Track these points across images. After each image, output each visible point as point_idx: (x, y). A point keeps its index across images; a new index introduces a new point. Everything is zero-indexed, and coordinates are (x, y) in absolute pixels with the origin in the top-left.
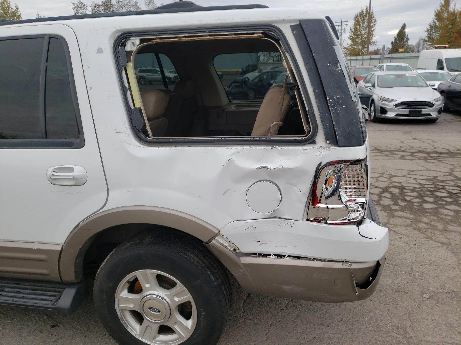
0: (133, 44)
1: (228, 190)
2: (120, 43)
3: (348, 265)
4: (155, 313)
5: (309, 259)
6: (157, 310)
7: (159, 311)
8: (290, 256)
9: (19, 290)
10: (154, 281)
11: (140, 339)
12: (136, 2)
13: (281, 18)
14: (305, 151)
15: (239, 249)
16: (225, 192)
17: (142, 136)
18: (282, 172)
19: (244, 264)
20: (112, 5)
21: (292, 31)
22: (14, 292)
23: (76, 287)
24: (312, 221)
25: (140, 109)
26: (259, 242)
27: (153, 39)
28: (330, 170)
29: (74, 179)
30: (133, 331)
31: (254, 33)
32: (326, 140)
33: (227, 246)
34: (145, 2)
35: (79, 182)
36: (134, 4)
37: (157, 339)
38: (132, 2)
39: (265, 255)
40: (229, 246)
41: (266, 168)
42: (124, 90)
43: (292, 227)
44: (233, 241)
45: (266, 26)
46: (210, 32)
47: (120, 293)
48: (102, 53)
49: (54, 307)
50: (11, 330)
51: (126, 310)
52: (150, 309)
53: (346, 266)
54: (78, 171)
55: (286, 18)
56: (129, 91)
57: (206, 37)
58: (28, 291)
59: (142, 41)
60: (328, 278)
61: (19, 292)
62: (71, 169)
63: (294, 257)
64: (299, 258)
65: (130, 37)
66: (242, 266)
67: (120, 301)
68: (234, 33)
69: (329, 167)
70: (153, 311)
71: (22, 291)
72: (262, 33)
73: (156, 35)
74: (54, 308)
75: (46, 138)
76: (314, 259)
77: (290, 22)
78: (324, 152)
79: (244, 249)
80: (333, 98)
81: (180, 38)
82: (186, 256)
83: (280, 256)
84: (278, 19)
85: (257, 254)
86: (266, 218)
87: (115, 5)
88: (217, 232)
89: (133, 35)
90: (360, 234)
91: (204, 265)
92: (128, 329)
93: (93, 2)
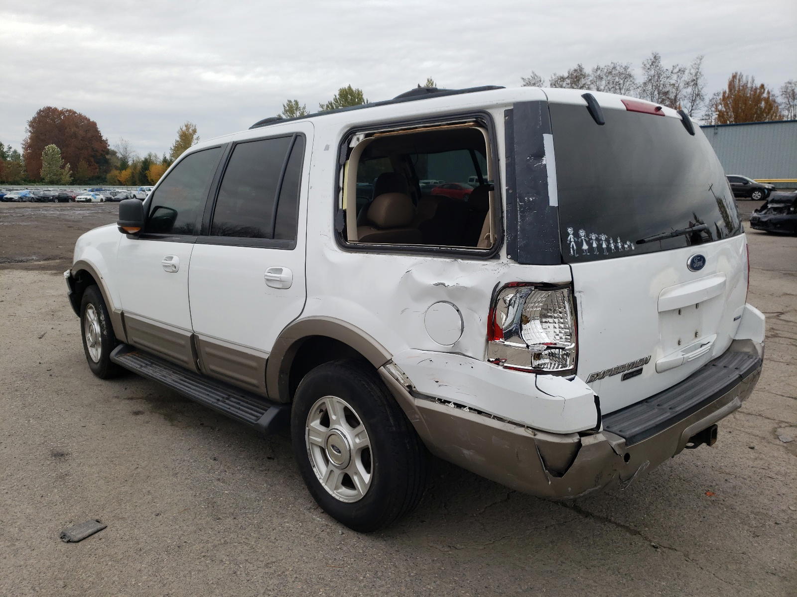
0: (358, 139)
1: (405, 309)
2: (346, 139)
3: (530, 432)
4: (336, 453)
5: (488, 415)
6: (338, 450)
7: (340, 452)
8: (470, 408)
9: (239, 402)
10: (341, 413)
11: (323, 485)
12: (626, 66)
13: (495, 102)
14: (484, 266)
15: (415, 387)
16: (403, 311)
17: (343, 240)
18: (460, 291)
19: (418, 407)
20: (584, 76)
21: (505, 117)
22: (235, 402)
23: (281, 408)
24: (492, 362)
25: (345, 212)
26: (437, 382)
27: (374, 133)
28: (510, 296)
29: (280, 281)
30: (319, 474)
31: (465, 122)
32: (508, 255)
33: (399, 378)
34: (643, 66)
35: (285, 286)
36: (622, 70)
37: (340, 491)
38: (618, 68)
39: (445, 402)
40: (403, 379)
41: (443, 284)
42: (338, 190)
43: (472, 367)
44: (407, 374)
45: (478, 112)
46: (424, 122)
47: (312, 422)
48: (328, 150)
49: (256, 422)
50: (234, 449)
51: (317, 445)
52: (333, 446)
53: (528, 434)
54: (286, 274)
55: (500, 102)
56: (341, 191)
57: (421, 129)
58: (246, 405)
59: (367, 136)
60: (508, 447)
61: (238, 404)
62: (280, 271)
63: (475, 410)
64: (480, 412)
65: (356, 133)
66: (417, 410)
67: (311, 432)
68: (447, 122)
69: (508, 290)
70: (334, 450)
71: (242, 403)
72: (473, 121)
73: (377, 129)
74: (256, 424)
75: (273, 238)
76: (495, 417)
77: (506, 106)
78: (503, 270)
79: (420, 388)
80: (524, 201)
81: (398, 131)
82: (367, 387)
83: (459, 406)
84: (491, 103)
85: (437, 399)
86: (446, 351)
87: (589, 75)
88: (389, 357)
89: (359, 130)
90: (536, 387)
91: (385, 403)
92: (314, 469)
93: (555, 75)
